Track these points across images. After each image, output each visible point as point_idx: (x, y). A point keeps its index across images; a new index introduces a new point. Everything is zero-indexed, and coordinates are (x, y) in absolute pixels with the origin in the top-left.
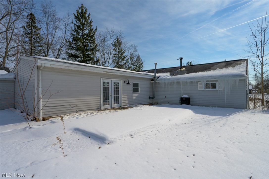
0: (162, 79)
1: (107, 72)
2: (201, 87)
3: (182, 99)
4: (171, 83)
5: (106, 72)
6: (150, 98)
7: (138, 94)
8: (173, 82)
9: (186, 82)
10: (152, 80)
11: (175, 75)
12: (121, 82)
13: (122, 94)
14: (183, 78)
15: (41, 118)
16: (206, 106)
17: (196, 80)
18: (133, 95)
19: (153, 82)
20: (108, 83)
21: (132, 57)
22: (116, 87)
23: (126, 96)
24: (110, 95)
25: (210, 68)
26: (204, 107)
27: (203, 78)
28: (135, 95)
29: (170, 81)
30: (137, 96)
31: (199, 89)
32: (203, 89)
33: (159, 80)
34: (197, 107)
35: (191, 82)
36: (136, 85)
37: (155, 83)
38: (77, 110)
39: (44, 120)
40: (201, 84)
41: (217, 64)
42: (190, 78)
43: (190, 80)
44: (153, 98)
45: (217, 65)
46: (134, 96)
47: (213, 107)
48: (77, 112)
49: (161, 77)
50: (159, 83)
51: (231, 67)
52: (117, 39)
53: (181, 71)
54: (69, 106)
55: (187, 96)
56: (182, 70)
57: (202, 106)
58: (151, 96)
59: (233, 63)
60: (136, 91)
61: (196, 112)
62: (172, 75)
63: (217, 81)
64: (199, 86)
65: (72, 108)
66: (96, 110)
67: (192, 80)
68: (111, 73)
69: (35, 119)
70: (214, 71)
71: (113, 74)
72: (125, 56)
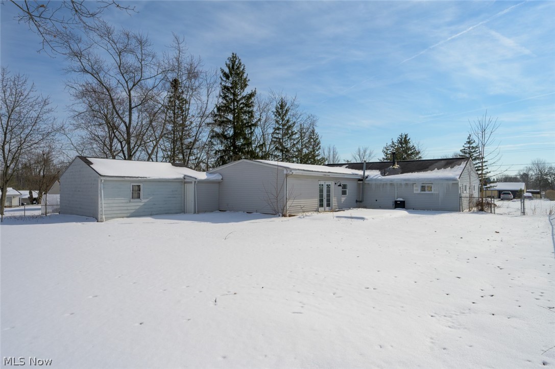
0: (372, 180)
2: (417, 190)
3: (396, 202)
4: (384, 184)
6: (357, 201)
7: (346, 197)
8: (386, 184)
9: (401, 184)
10: (359, 180)
11: (387, 175)
12: (332, 183)
13: (333, 196)
14: (397, 179)
15: (288, 215)
16: (421, 210)
17: (411, 182)
18: (342, 197)
19: (361, 182)
20: (323, 185)
21: (304, 132)
22: (328, 186)
23: (336, 199)
24: (324, 197)
25: (428, 168)
26: (419, 211)
27: (418, 180)
28: (343, 199)
29: (383, 182)
30: (345, 199)
31: (415, 192)
32: (419, 192)
33: (368, 181)
34: (412, 210)
35: (406, 184)
36: (344, 187)
37: (364, 184)
39: (290, 216)
40: (416, 186)
41: (437, 162)
42: (405, 180)
43: (405, 182)
44: (361, 202)
45: (437, 164)
47: (428, 210)
49: (371, 177)
50: (368, 184)
51: (449, 168)
52: (280, 104)
53: (394, 168)
55: (401, 199)
56: (396, 167)
57: (418, 209)
58: (358, 200)
59: (453, 162)
60: (344, 193)
61: (410, 212)
62: (383, 174)
63: (432, 184)
64: (414, 188)
65: (302, 209)
66: (315, 211)
67: (407, 182)
69: (284, 216)
70: (431, 172)
72: (294, 133)
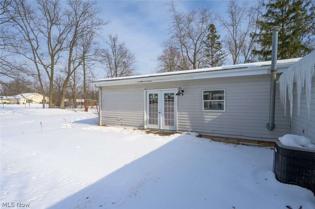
1: (143, 82)
5: (141, 82)
7: (220, 114)
13: (177, 109)
15: (101, 125)
18: (205, 114)
20: (157, 95)
23: (185, 115)
24: (159, 111)
28: (210, 116)
30: (215, 117)
38: (122, 124)
46: (206, 116)
48: (122, 125)
54: (116, 119)
65: (118, 121)
68: (148, 81)
71: (150, 82)
